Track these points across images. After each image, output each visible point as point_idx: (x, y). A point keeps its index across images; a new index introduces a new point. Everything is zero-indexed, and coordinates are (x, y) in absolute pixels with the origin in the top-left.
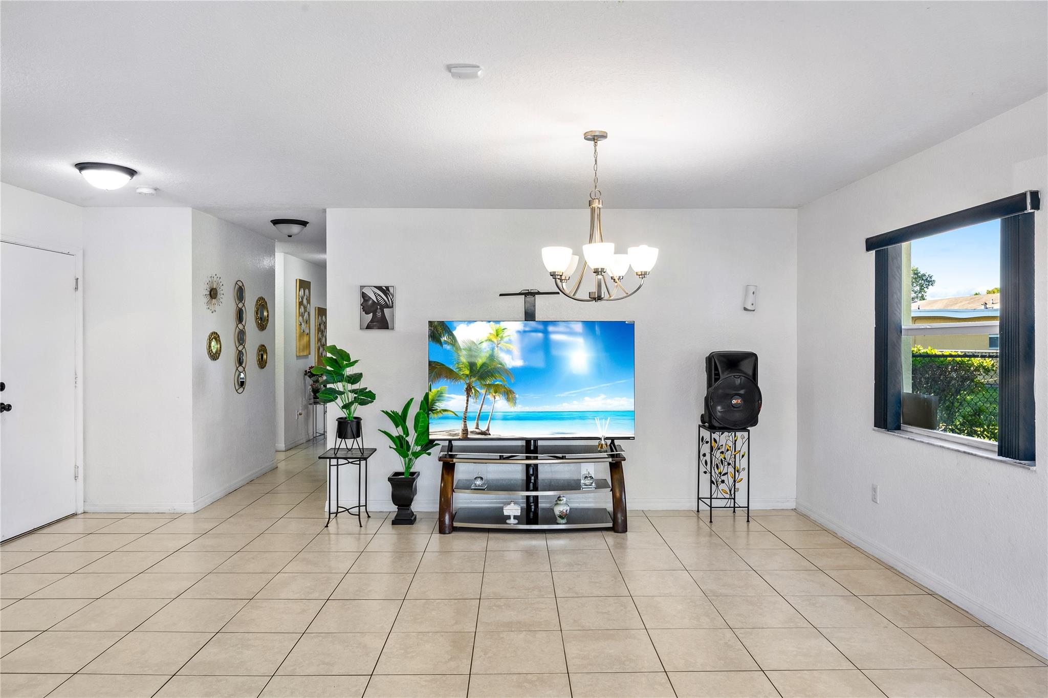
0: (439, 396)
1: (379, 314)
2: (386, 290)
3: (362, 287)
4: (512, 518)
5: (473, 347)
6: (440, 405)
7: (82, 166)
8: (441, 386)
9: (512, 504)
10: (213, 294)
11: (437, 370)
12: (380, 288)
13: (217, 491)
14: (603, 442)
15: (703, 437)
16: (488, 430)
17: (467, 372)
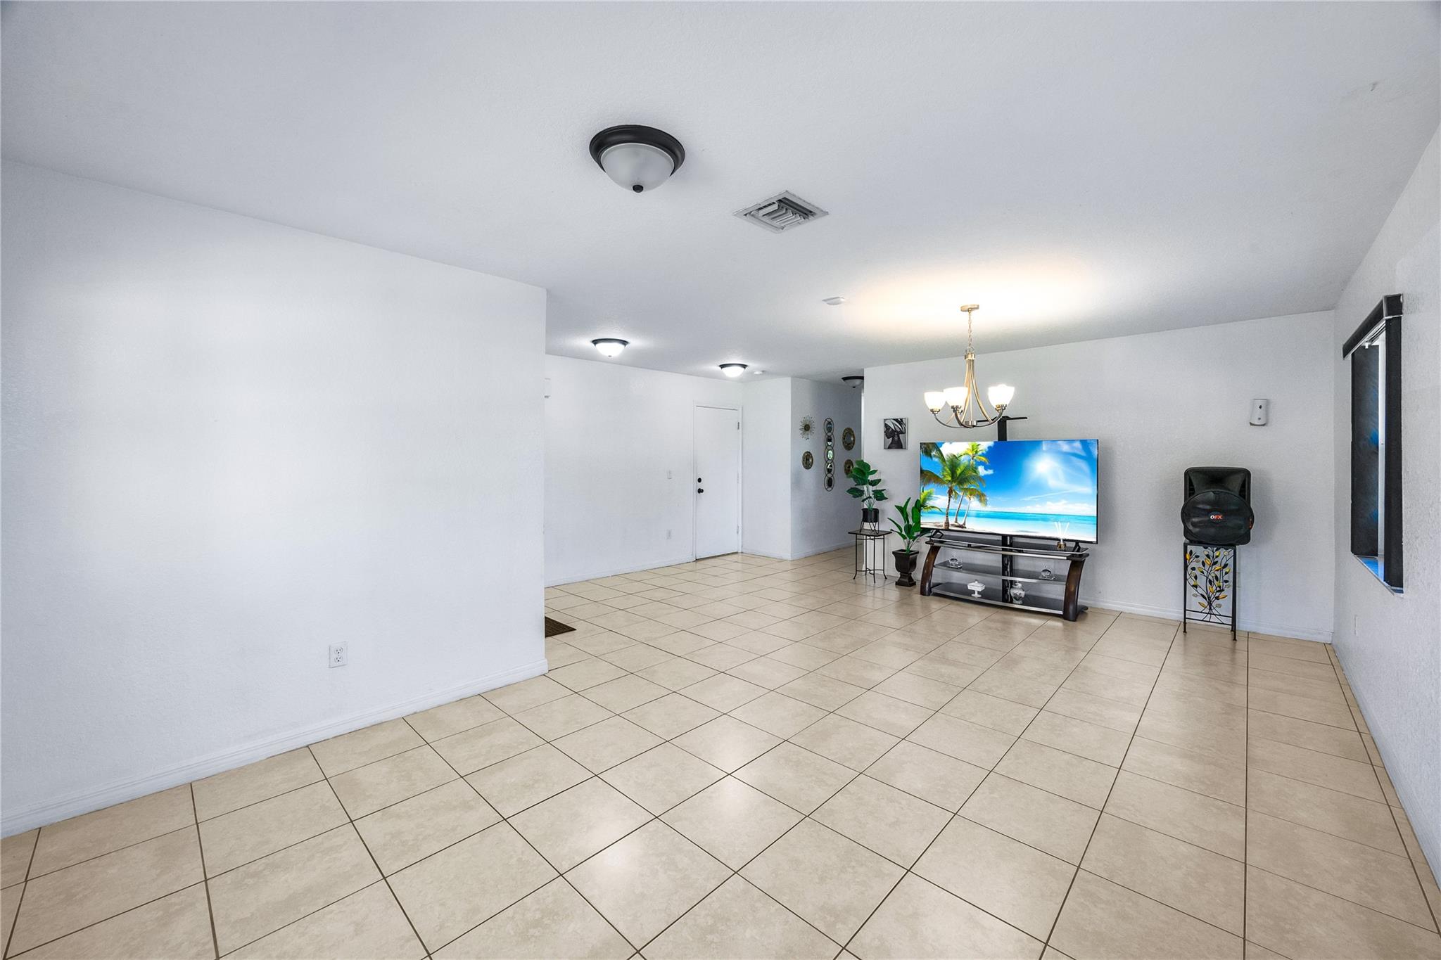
0: (929, 496)
1: (896, 438)
2: (900, 422)
3: (885, 420)
4: (976, 593)
5: (955, 460)
6: (929, 503)
7: (722, 366)
8: (930, 488)
9: (976, 582)
10: (807, 428)
11: (927, 477)
12: (896, 420)
13: (809, 550)
14: (1062, 543)
15: (1191, 551)
16: (964, 524)
17: (950, 479)
